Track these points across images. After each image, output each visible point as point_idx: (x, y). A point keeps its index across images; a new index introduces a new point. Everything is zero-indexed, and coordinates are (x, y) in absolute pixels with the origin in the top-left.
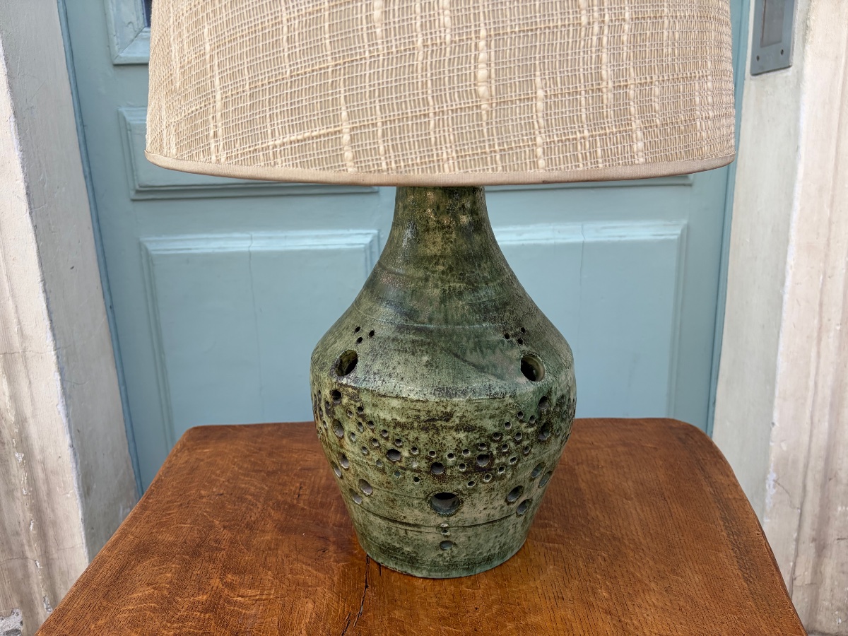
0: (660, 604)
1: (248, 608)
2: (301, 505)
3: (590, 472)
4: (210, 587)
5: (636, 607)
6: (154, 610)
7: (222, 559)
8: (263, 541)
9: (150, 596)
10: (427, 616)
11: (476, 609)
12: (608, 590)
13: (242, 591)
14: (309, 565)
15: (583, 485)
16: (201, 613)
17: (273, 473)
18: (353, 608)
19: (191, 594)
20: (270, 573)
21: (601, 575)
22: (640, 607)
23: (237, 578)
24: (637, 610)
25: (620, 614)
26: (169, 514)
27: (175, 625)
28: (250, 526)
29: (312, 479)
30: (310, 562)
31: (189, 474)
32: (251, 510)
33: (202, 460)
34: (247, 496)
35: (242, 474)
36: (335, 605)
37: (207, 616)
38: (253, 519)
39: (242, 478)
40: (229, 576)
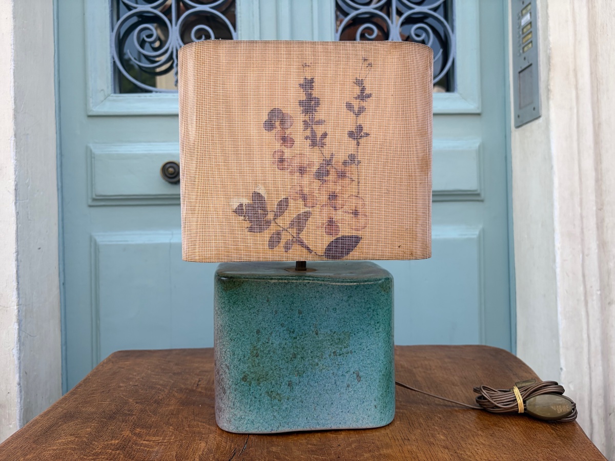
0: (488, 443)
1: (152, 447)
2: (199, 390)
3: (424, 372)
4: (121, 436)
5: (468, 445)
6: (74, 449)
7: (133, 421)
8: (167, 410)
9: (72, 442)
10: (298, 450)
11: (339, 445)
12: (444, 435)
13: (147, 438)
14: (204, 422)
15: (419, 379)
16: (113, 450)
17: (179, 374)
18: (238, 446)
19: (106, 440)
20: (171, 427)
21: (438, 427)
22: (471, 444)
23: (145, 431)
24: (469, 446)
25: (456, 448)
26: (93, 397)
27: (91, 457)
28: (158, 402)
29: (209, 376)
30: (204, 421)
31: (111, 375)
32: (159, 393)
33: (123, 368)
34: (157, 386)
35: (154, 375)
36: (224, 444)
37: (118, 452)
38: (160, 398)
39: (154, 376)
40: (138, 429)
